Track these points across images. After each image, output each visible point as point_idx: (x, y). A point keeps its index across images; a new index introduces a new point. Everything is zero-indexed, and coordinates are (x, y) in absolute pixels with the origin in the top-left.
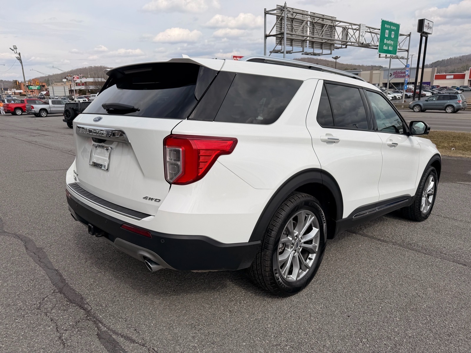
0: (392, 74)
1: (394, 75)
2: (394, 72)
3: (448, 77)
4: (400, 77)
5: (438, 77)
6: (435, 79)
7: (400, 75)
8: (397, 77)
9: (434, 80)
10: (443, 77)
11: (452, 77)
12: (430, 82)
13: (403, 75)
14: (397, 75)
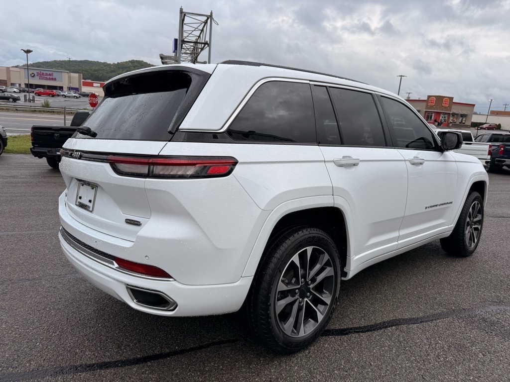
0: (36, 74)
1: (37, 75)
2: (38, 73)
3: (95, 85)
4: (46, 79)
5: (85, 84)
6: (83, 86)
7: (45, 76)
8: (42, 79)
10: (91, 85)
11: (99, 85)
12: (78, 88)
13: (48, 77)
14: (41, 76)
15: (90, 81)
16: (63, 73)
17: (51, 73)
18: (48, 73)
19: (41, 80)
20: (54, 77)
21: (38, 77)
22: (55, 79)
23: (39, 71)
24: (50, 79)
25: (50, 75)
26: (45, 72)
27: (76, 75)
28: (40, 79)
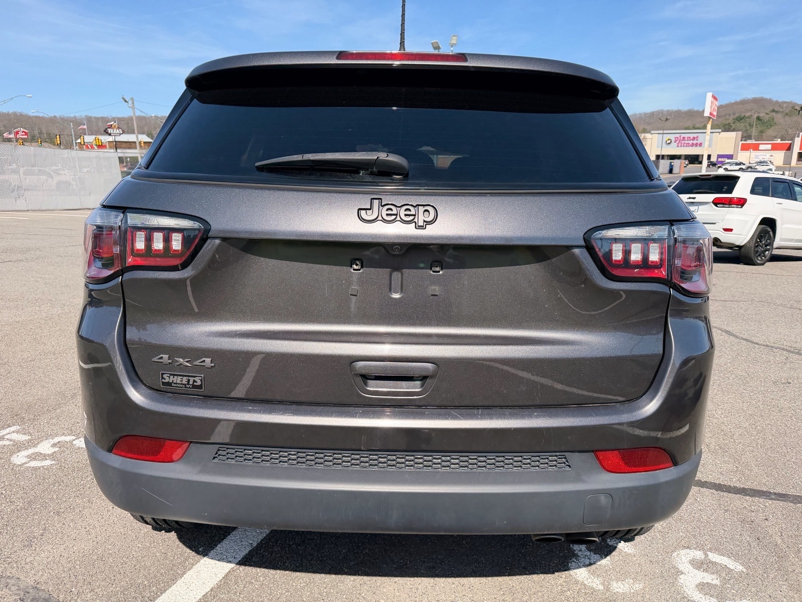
0: (673, 141)
1: (675, 142)
3: (761, 147)
5: (745, 148)
6: (741, 150)
7: (686, 142)
8: (681, 146)
9: (739, 151)
10: (756, 148)
11: (769, 147)
12: (733, 155)
13: (691, 142)
14: (680, 142)
15: (754, 142)
16: (715, 134)
17: (695, 135)
18: (692, 136)
19: (679, 148)
20: (699, 142)
21: (676, 144)
22: (701, 145)
23: (678, 135)
24: (693, 145)
25: (694, 138)
26: (686, 136)
27: (732, 135)
28: (678, 146)
